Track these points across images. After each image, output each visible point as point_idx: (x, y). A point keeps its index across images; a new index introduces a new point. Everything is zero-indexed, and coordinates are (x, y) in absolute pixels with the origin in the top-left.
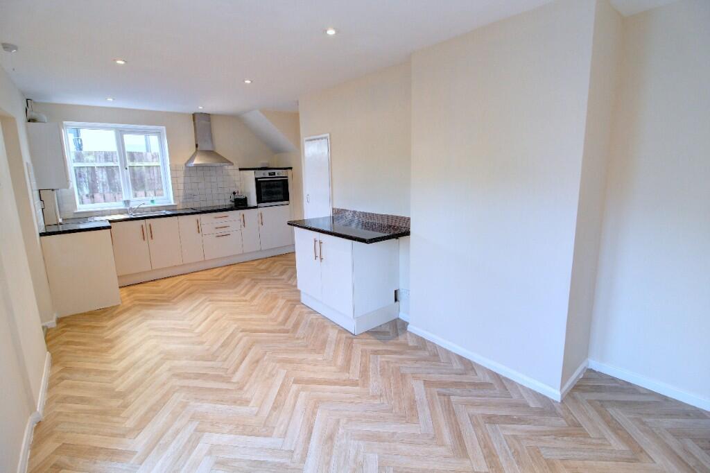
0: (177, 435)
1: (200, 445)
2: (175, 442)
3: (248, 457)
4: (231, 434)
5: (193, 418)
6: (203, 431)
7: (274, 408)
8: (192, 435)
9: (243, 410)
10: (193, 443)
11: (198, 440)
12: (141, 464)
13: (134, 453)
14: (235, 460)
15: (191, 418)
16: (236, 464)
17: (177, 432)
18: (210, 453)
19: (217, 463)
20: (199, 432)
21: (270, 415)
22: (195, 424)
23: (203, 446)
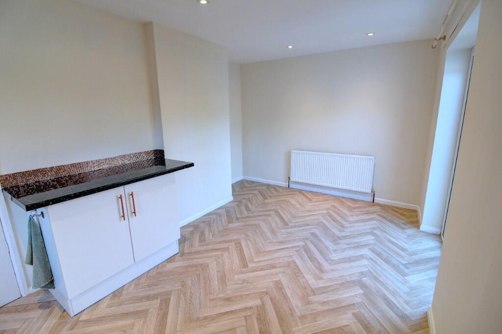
0: (325, 302)
1: (321, 285)
2: (329, 299)
3: (311, 263)
4: (304, 276)
5: (309, 303)
6: (313, 291)
7: (274, 267)
8: (319, 294)
9: (284, 280)
10: (323, 290)
11: (319, 289)
12: (354, 304)
13: (353, 314)
14: (316, 267)
15: (309, 304)
16: (317, 265)
17: (323, 303)
18: (321, 278)
19: (323, 272)
20: (314, 292)
21: (280, 267)
22: (312, 298)
23: (321, 284)
